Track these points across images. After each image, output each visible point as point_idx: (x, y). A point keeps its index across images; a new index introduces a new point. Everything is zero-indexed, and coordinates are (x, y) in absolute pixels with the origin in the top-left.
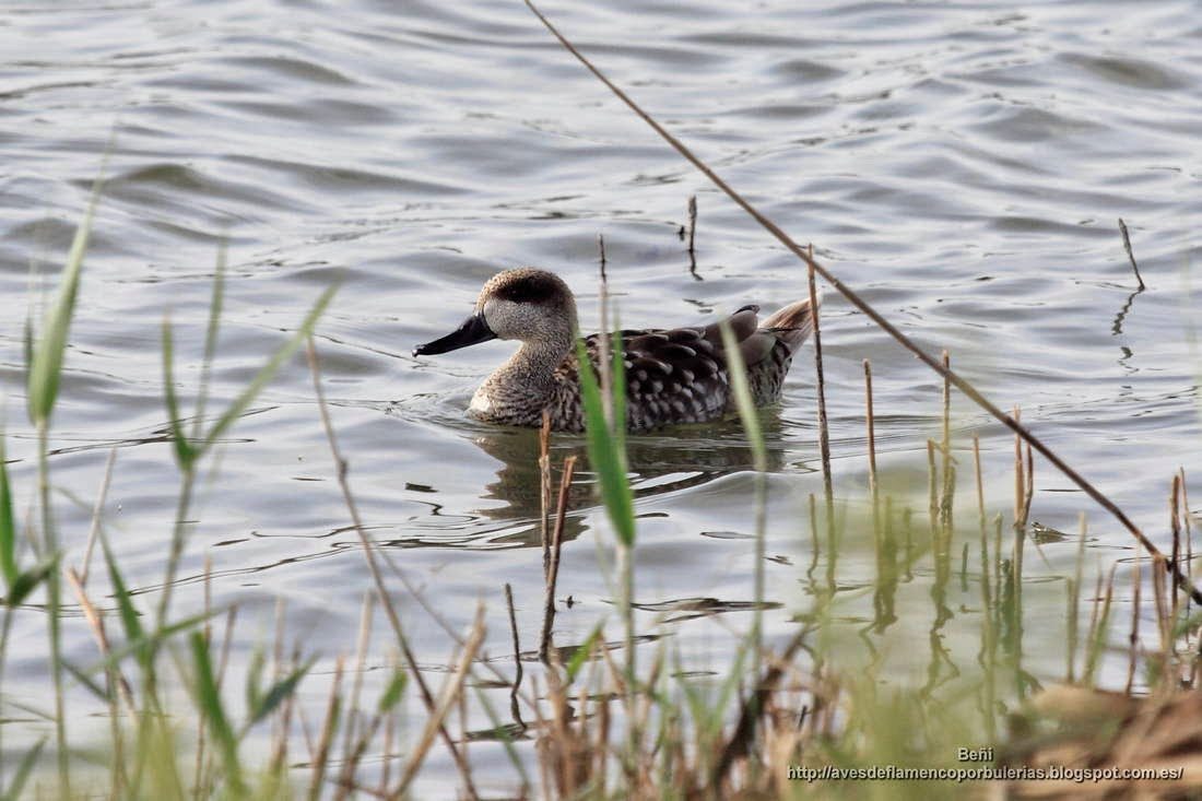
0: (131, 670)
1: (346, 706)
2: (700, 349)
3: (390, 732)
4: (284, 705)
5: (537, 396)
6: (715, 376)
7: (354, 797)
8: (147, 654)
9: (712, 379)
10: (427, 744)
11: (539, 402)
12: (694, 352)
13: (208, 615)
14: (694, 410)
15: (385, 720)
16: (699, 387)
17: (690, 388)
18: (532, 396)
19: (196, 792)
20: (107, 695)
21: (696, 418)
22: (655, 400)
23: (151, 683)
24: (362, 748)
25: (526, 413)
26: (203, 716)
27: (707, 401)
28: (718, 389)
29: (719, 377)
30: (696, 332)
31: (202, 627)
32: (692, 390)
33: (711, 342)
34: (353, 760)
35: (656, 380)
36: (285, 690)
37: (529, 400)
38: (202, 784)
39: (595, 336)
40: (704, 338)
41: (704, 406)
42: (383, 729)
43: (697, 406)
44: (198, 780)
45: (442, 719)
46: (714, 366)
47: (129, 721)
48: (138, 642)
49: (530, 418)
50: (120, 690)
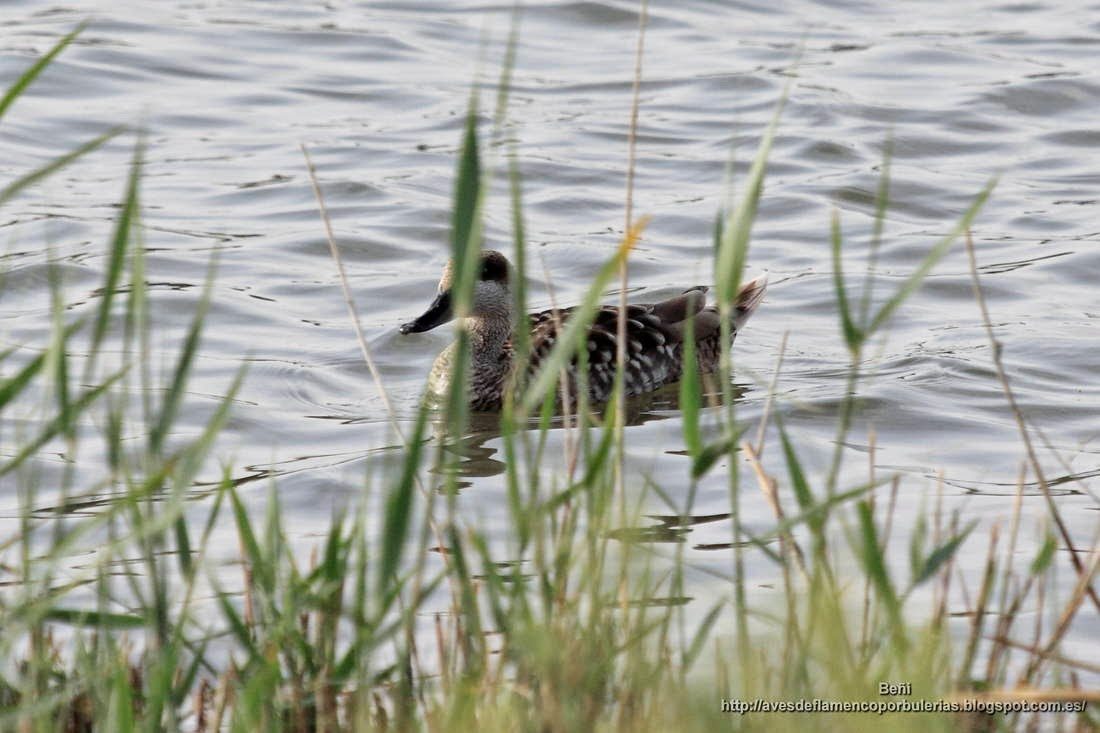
0: (802, 535)
1: (1001, 568)
2: (647, 322)
3: (1041, 593)
4: (943, 568)
5: (491, 369)
6: (661, 349)
7: (1009, 653)
8: (817, 521)
9: (659, 353)
10: (1076, 602)
11: (494, 375)
12: (642, 325)
13: (872, 486)
14: (642, 381)
15: (1036, 582)
16: (647, 360)
17: (638, 360)
18: (487, 370)
19: (864, 647)
20: (780, 559)
21: (644, 388)
22: (604, 370)
23: (821, 548)
24: (1015, 608)
25: (483, 386)
26: (869, 577)
27: (654, 373)
28: (664, 362)
29: (666, 352)
30: (646, 308)
31: (866, 497)
32: (642, 363)
33: (660, 317)
34: (1008, 619)
35: (604, 350)
36: (945, 554)
37: (485, 374)
38: (868, 639)
39: (549, 312)
40: (652, 313)
41: (651, 378)
42: (1034, 591)
43: (645, 377)
44: (865, 636)
45: (1089, 581)
46: (661, 338)
47: (801, 582)
48: (809, 510)
49: (487, 391)
50: (793, 554)
